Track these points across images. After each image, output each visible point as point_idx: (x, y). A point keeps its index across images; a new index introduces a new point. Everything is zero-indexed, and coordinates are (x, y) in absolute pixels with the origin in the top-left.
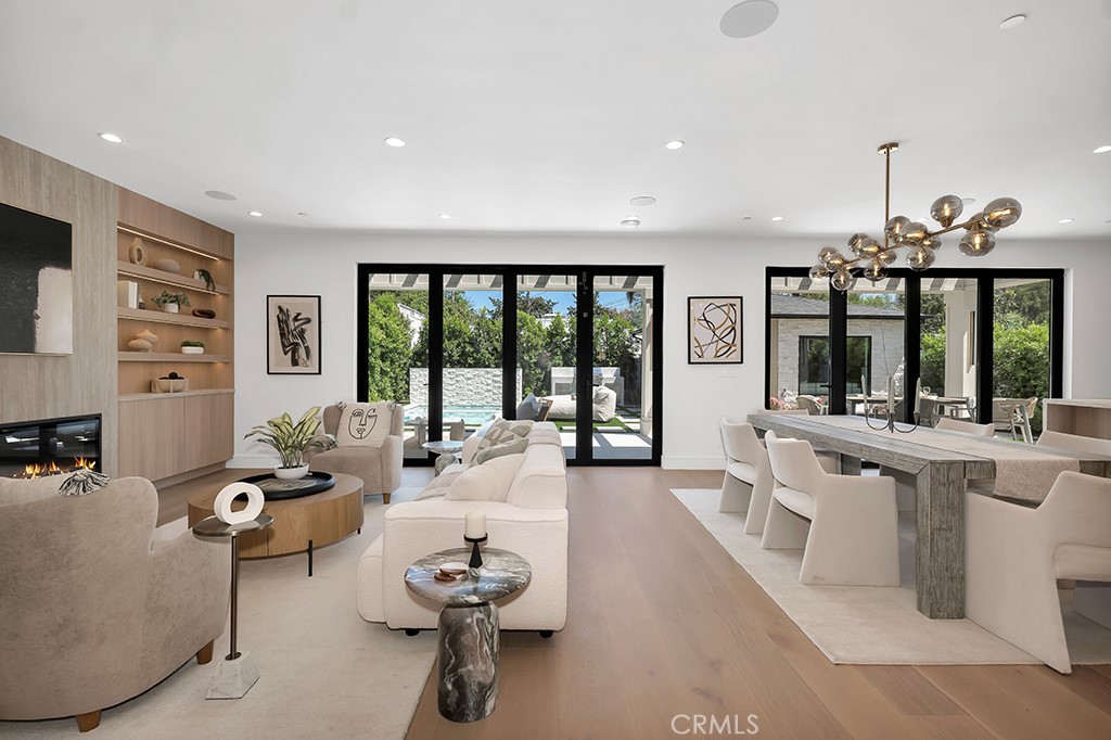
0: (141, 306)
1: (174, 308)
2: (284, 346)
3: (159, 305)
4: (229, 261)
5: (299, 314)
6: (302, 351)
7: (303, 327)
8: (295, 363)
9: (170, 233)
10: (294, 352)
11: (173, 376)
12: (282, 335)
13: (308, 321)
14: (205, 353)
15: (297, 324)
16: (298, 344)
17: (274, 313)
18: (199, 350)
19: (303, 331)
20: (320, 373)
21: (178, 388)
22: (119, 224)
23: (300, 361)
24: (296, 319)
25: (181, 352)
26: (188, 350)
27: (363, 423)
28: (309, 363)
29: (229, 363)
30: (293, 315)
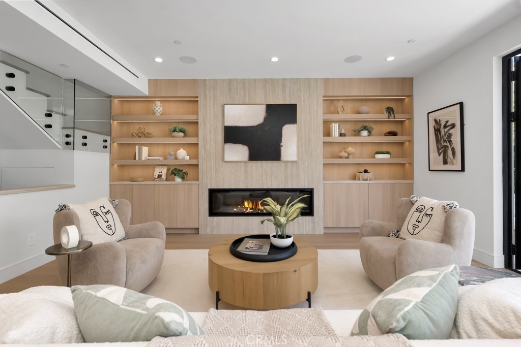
0: (341, 135)
1: (365, 133)
2: (438, 150)
3: (357, 133)
4: (411, 96)
5: (447, 122)
6: (450, 152)
7: (450, 132)
8: (445, 162)
9: (355, 92)
10: (445, 153)
11: (366, 171)
12: (437, 142)
13: (453, 126)
14: (391, 157)
15: (446, 130)
16: (446, 147)
17: (432, 124)
18: (387, 156)
19: (450, 135)
20: (463, 169)
21: (366, 178)
22: (324, 97)
23: (449, 160)
24: (445, 127)
25: (374, 157)
26: (379, 156)
27: (420, 220)
28: (454, 161)
29: (411, 164)
30: (443, 123)
